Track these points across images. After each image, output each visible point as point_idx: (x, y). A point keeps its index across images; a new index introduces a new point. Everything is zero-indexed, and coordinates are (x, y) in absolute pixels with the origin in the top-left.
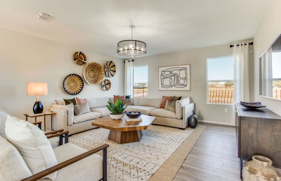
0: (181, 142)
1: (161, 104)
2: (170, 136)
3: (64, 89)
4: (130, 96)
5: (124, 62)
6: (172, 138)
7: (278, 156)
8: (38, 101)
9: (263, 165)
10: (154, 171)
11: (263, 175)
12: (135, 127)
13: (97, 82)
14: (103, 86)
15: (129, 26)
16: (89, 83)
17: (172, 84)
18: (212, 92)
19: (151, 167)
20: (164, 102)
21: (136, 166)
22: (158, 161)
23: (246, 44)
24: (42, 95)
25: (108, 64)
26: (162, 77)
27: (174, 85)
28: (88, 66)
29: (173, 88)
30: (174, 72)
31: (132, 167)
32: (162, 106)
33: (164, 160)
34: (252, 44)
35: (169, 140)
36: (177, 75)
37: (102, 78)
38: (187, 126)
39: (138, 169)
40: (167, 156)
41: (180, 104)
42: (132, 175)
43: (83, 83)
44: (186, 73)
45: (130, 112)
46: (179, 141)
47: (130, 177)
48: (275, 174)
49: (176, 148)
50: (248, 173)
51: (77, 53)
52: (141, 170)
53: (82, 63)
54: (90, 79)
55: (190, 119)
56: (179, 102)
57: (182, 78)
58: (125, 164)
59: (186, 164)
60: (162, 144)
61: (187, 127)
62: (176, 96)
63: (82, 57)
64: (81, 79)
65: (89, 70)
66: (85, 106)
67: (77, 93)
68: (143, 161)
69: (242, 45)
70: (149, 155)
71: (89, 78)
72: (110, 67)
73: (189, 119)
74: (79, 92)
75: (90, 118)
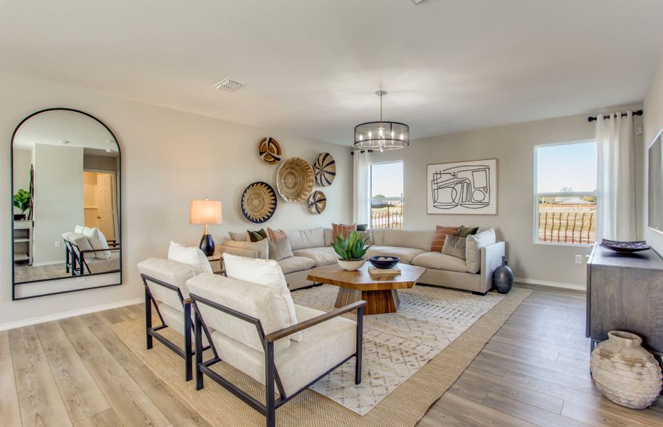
0: (479, 316)
1: (434, 243)
2: (454, 305)
3: (243, 210)
4: (366, 225)
5: (352, 153)
6: (459, 309)
7: (658, 333)
8: (206, 234)
9: (624, 344)
10: (431, 356)
11: (622, 359)
12: (391, 283)
13: (300, 197)
14: (312, 204)
15: (376, 93)
16: (286, 199)
17: (457, 201)
18: (550, 216)
19: (425, 351)
20: (441, 238)
21: (398, 347)
22: (436, 342)
23: (626, 115)
24: (212, 223)
25: (321, 158)
26: (435, 187)
27: (460, 203)
28: (284, 166)
29: (459, 210)
30: (460, 175)
31: (391, 349)
32: (437, 248)
33: (447, 343)
34: (640, 113)
35: (454, 312)
36: (468, 181)
37: (309, 189)
38: (489, 288)
39: (404, 353)
40: (452, 337)
41: (476, 243)
42: (394, 360)
43: (275, 200)
44: (488, 178)
45: (377, 258)
46: (473, 315)
47: (392, 361)
48: (645, 358)
49: (469, 325)
50: (599, 357)
51: (265, 140)
52: (408, 354)
53: (273, 159)
54: (288, 190)
55: (496, 274)
56: (472, 239)
57: (478, 189)
58: (378, 345)
59: (488, 349)
60: (441, 318)
61: (490, 290)
62: (466, 226)
63: (272, 148)
64: (272, 191)
65: (286, 172)
66: (284, 245)
67: (264, 219)
68: (408, 342)
69: (615, 116)
70: (419, 334)
71: (285, 188)
72: (324, 165)
73: (494, 275)
74: (269, 217)
75: (296, 268)
